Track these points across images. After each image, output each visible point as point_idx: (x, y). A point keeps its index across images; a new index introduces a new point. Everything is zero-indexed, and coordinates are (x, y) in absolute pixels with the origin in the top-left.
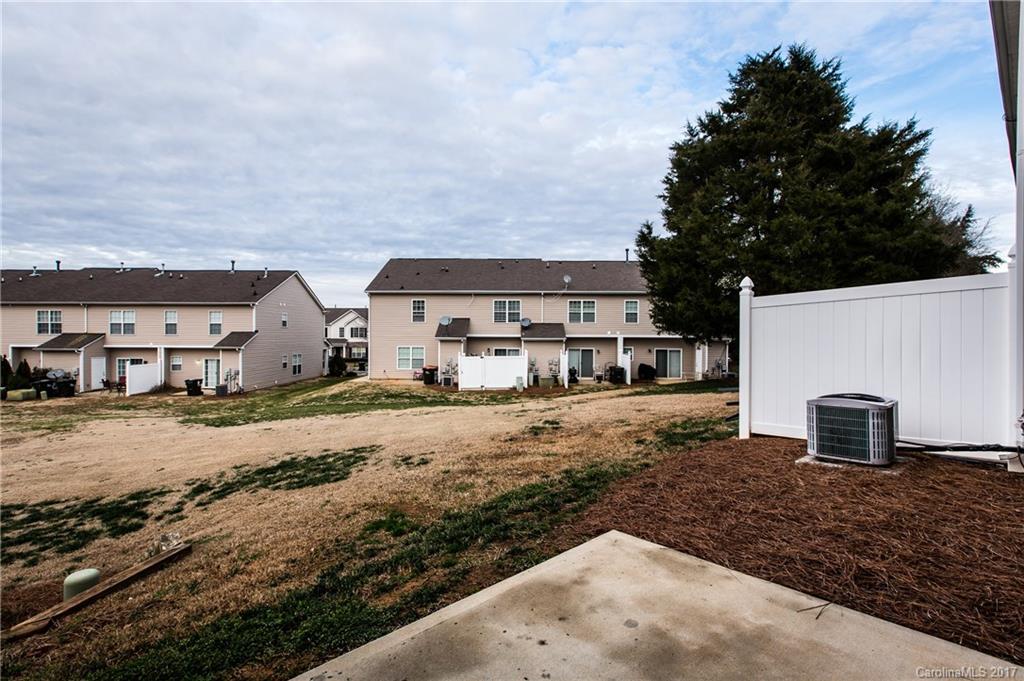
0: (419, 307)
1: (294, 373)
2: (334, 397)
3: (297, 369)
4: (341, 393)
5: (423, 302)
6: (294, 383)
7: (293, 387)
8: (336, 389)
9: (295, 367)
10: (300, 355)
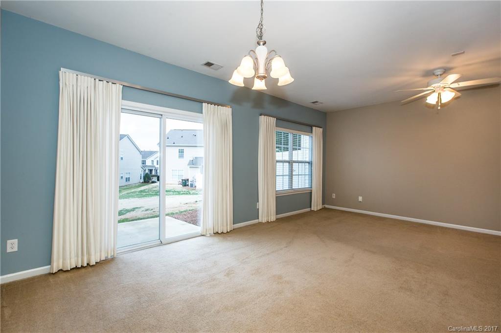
0: (181, 152)
1: (127, 181)
2: (141, 191)
3: (128, 179)
4: (144, 190)
5: (183, 150)
6: (126, 186)
7: (125, 187)
8: (142, 188)
9: (127, 178)
10: (129, 173)
